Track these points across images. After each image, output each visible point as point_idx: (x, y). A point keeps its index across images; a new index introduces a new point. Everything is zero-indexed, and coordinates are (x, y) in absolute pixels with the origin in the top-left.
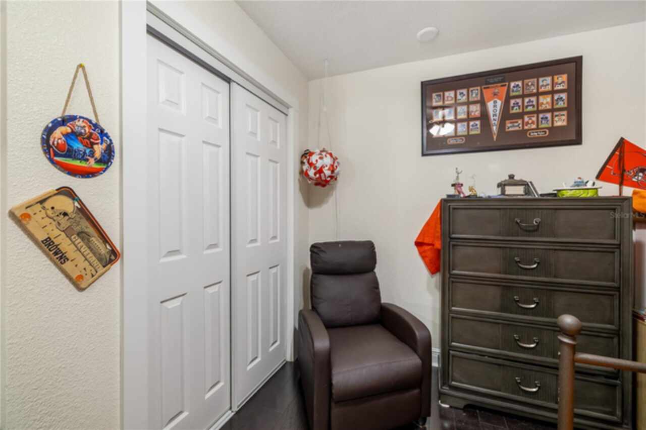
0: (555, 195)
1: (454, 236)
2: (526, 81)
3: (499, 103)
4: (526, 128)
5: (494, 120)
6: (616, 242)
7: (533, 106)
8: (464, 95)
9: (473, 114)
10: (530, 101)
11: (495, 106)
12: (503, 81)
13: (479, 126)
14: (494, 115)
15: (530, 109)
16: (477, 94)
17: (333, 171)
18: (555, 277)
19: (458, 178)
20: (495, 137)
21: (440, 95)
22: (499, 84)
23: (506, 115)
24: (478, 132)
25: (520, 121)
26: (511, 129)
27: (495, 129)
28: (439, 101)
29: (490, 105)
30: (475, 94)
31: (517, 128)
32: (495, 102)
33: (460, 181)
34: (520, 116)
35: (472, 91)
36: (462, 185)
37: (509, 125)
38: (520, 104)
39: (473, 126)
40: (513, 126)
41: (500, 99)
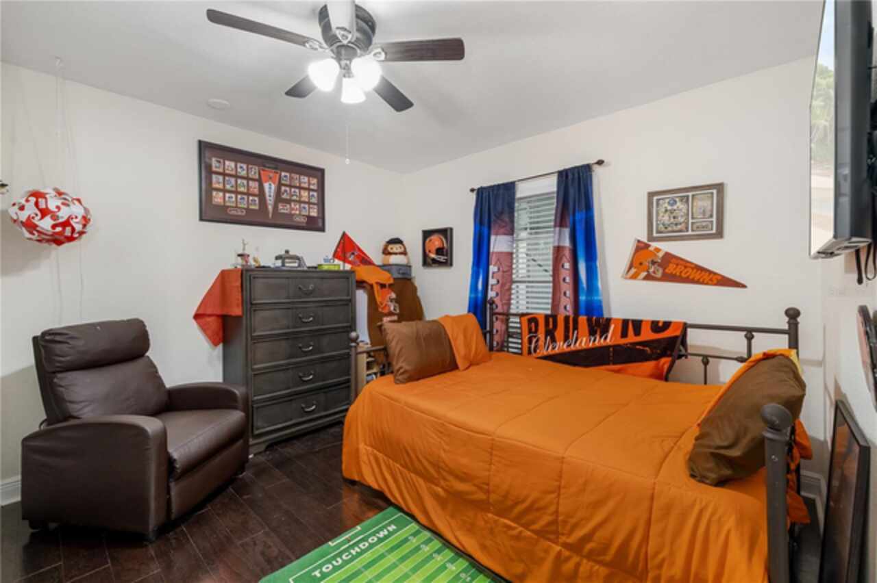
0: (316, 268)
1: (254, 302)
2: (293, 175)
3: (273, 187)
4: (293, 212)
5: (270, 200)
6: (349, 298)
7: (297, 196)
8: (244, 170)
9: (252, 190)
10: (295, 192)
11: (270, 188)
12: (276, 168)
13: (257, 202)
14: (270, 196)
15: (294, 198)
16: (255, 173)
17: (84, 226)
18: (323, 325)
19: (244, 249)
20: (270, 215)
21: (220, 162)
22: (274, 170)
23: (278, 198)
24: (256, 207)
25: (288, 206)
26: (282, 211)
27: (270, 208)
28: (219, 168)
29: (266, 185)
30: (254, 172)
31: (285, 211)
32: (270, 185)
33: (247, 252)
34: (288, 201)
35: (251, 168)
36: (248, 256)
37: (281, 207)
38: (288, 192)
39: (252, 200)
40: (284, 209)
41: (274, 183)
